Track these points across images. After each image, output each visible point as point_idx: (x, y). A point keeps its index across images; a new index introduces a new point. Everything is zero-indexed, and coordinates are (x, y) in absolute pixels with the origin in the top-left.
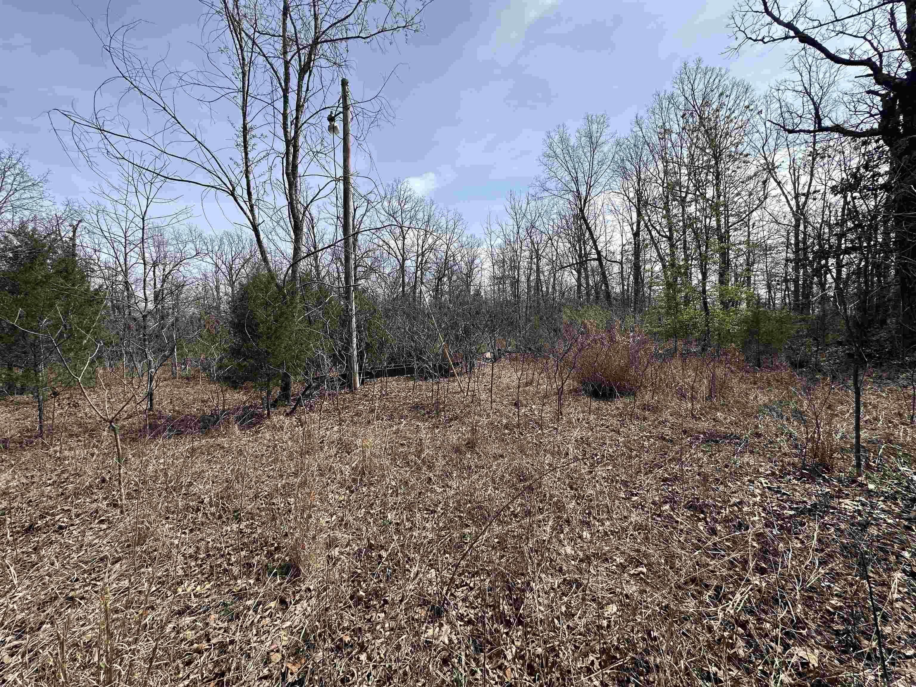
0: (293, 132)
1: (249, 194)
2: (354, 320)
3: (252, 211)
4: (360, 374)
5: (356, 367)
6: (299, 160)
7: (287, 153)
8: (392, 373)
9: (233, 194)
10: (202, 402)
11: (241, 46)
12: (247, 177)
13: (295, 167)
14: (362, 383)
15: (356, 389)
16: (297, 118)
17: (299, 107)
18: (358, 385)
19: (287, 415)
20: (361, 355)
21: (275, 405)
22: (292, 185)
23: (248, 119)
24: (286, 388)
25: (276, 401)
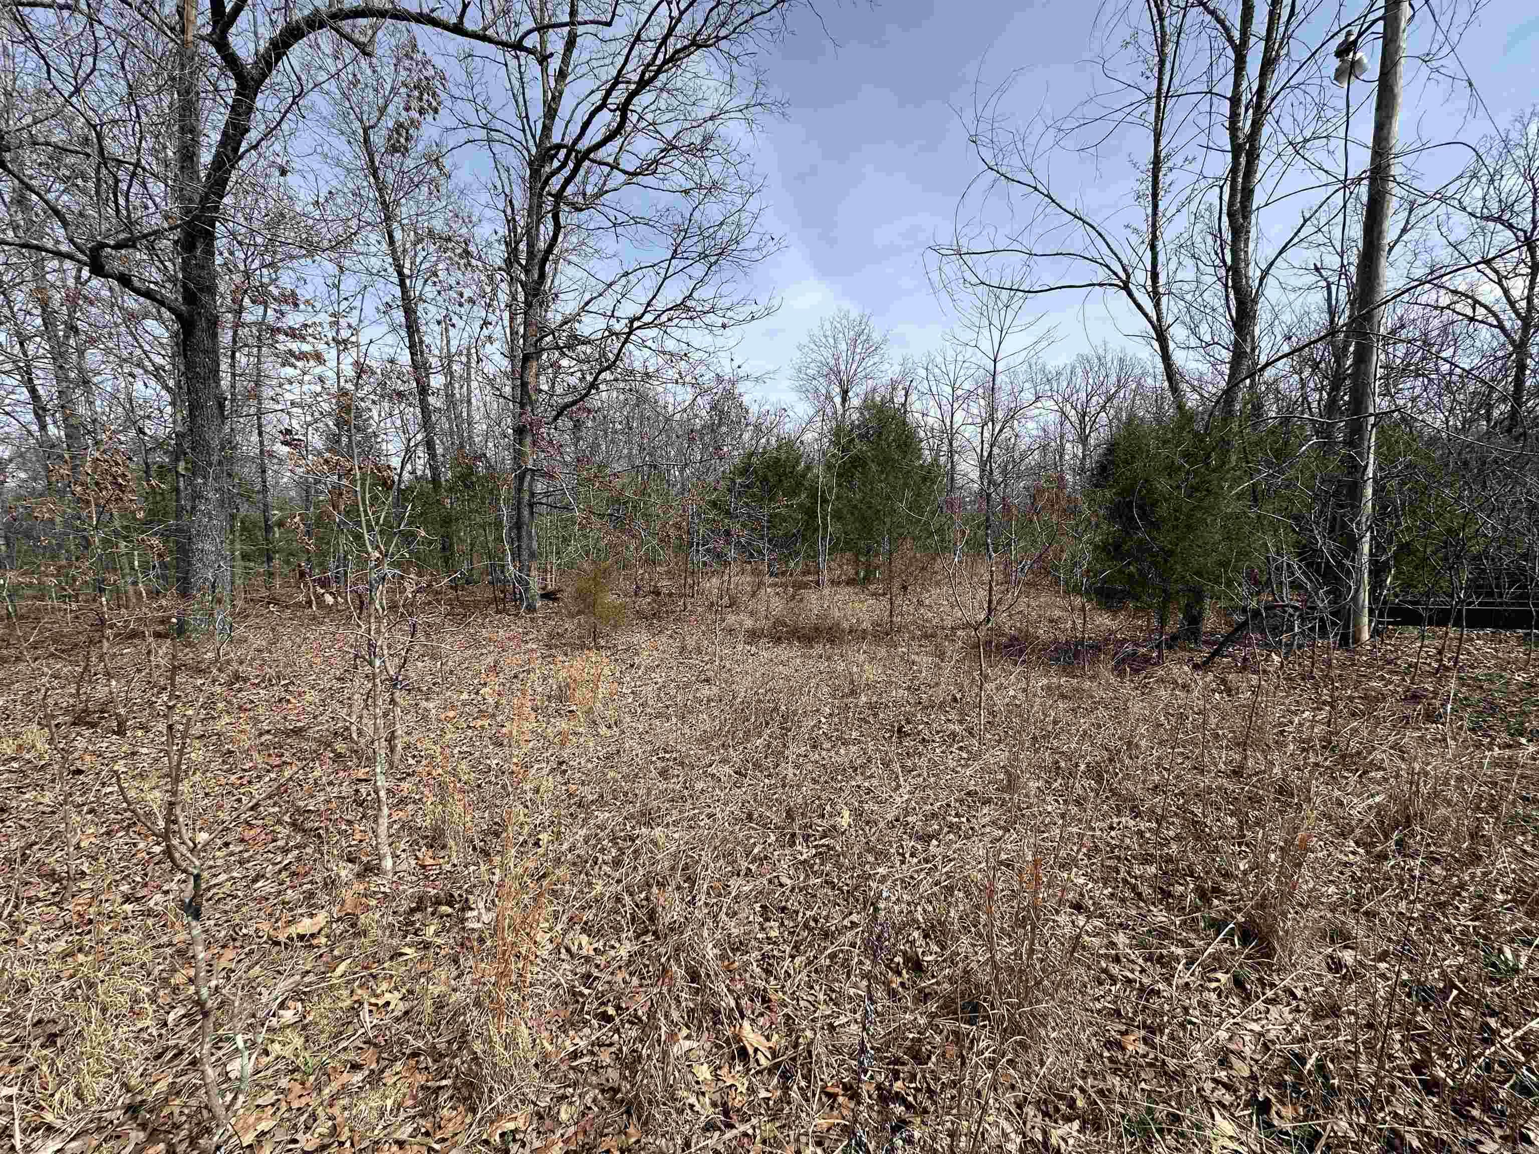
0: (1249, 123)
1: (1155, 276)
2: (1369, 491)
3: (1157, 306)
4: (1371, 611)
5: (1365, 597)
6: (1258, 175)
7: (1234, 170)
8: (1477, 620)
9: (1126, 287)
10: (1051, 621)
11: (1160, 13)
12: (1153, 247)
13: (1248, 193)
14: (1375, 633)
15: (1357, 640)
16: (1261, 90)
17: (1268, 64)
18: (1366, 635)
19: (1196, 667)
20: (1378, 571)
21: (1173, 642)
22: (1239, 231)
23: (1163, 142)
24: (1194, 620)
25: (1174, 638)
